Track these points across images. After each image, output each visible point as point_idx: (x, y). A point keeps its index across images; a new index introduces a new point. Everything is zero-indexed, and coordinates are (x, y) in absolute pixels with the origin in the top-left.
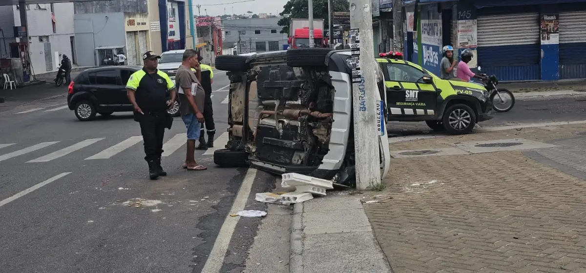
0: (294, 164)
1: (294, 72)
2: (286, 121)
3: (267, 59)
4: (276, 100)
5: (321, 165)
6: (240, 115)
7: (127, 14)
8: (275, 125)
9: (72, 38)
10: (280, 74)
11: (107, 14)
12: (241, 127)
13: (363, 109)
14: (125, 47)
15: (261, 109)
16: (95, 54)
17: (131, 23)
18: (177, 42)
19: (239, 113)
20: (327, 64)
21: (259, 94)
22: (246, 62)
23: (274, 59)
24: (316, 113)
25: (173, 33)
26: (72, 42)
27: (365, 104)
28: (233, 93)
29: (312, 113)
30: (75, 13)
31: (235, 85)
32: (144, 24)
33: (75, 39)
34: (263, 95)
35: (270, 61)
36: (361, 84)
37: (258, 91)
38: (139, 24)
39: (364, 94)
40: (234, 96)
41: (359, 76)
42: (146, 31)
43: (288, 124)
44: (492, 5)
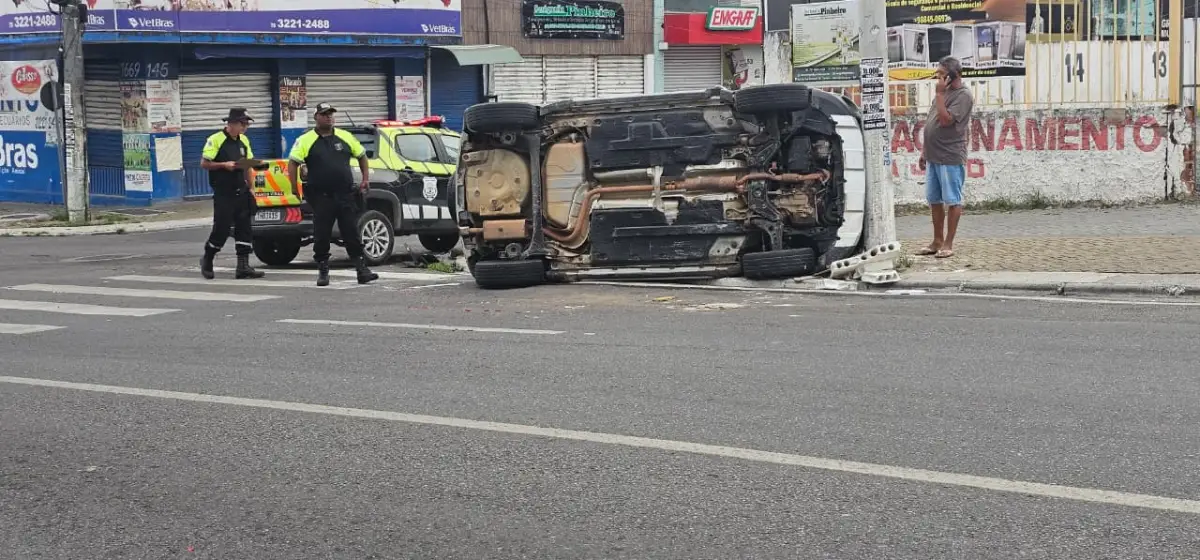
0: (715, 257)
1: (704, 121)
4: (653, 167)
5: (835, 241)
6: (508, 202)
8: (650, 206)
10: (664, 126)
12: (522, 221)
19: (509, 199)
21: (589, 162)
24: (789, 176)
28: (473, 169)
43: (694, 200)
44: (223, 55)
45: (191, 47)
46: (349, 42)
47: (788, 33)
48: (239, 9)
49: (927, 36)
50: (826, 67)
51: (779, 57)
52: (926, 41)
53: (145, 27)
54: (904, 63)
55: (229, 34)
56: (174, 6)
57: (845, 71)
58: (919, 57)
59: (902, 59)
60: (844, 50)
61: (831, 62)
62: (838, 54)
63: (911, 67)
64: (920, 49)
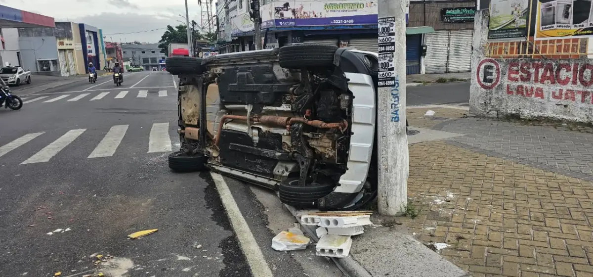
0: (277, 175)
1: (273, 73)
2: (264, 129)
3: (232, 60)
4: (247, 104)
5: (338, 187)
6: (193, 117)
7: (57, 37)
8: (246, 131)
9: (18, 53)
10: (253, 76)
11: (44, 38)
12: (197, 130)
13: (396, 119)
14: (58, 59)
15: (222, 113)
16: (36, 64)
17: (62, 44)
18: (94, 57)
19: (193, 116)
20: (338, 64)
21: (222, 97)
22: (202, 64)
23: (242, 60)
24: (317, 123)
25: (91, 51)
26: (18, 56)
27: (398, 113)
28: (183, 96)
29: (310, 122)
30: (19, 36)
31: (185, 88)
32: (71, 44)
33: (21, 55)
34: (226, 99)
35: (235, 62)
36: (395, 88)
37: (220, 95)
38: (67, 44)
39: (398, 101)
40: (184, 98)
41: (393, 79)
42: (72, 50)
43: (266, 131)
44: (314, 34)
45: (303, 32)
46: (361, 27)
47: (488, 10)
48: (319, 17)
49: (572, 6)
50: (506, 30)
51: (482, 25)
52: (571, 10)
53: (285, 25)
54: (555, 26)
55: (316, 26)
56: (295, 17)
57: (517, 31)
58: (566, 21)
59: (554, 23)
60: (517, 19)
61: (509, 27)
62: (514, 22)
63: (560, 28)
64: (566, 15)
